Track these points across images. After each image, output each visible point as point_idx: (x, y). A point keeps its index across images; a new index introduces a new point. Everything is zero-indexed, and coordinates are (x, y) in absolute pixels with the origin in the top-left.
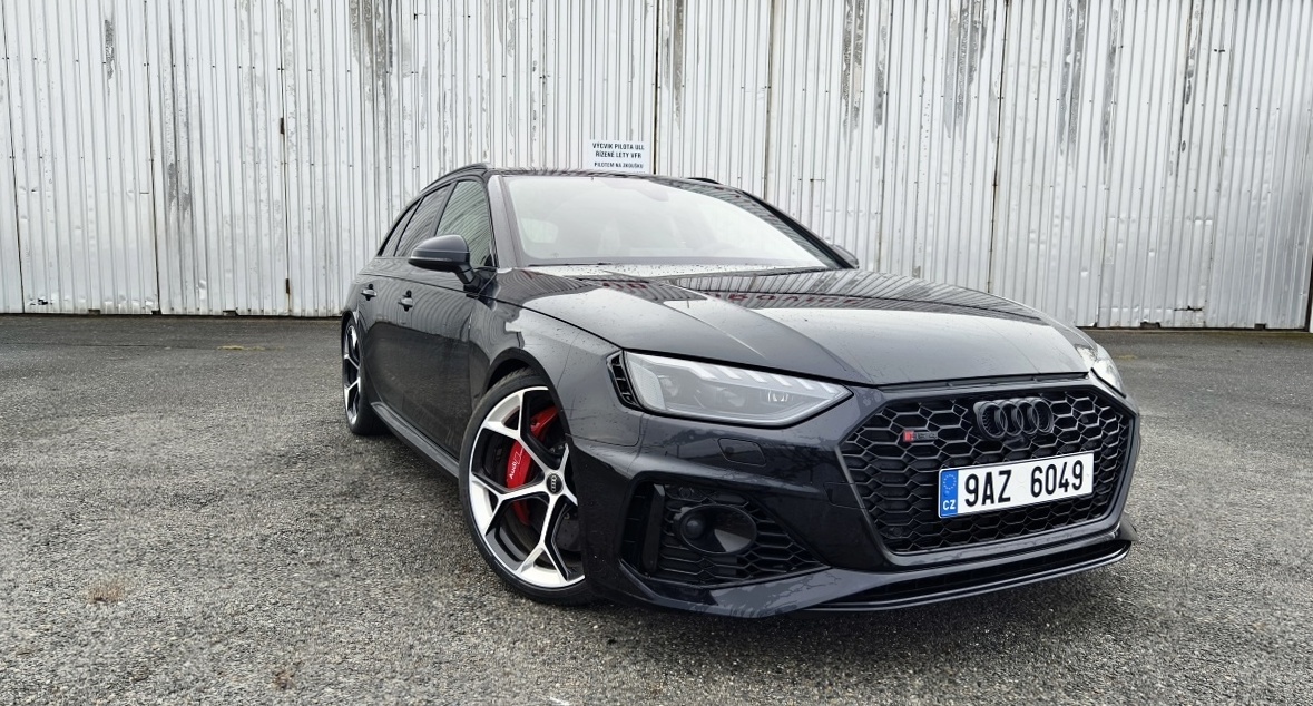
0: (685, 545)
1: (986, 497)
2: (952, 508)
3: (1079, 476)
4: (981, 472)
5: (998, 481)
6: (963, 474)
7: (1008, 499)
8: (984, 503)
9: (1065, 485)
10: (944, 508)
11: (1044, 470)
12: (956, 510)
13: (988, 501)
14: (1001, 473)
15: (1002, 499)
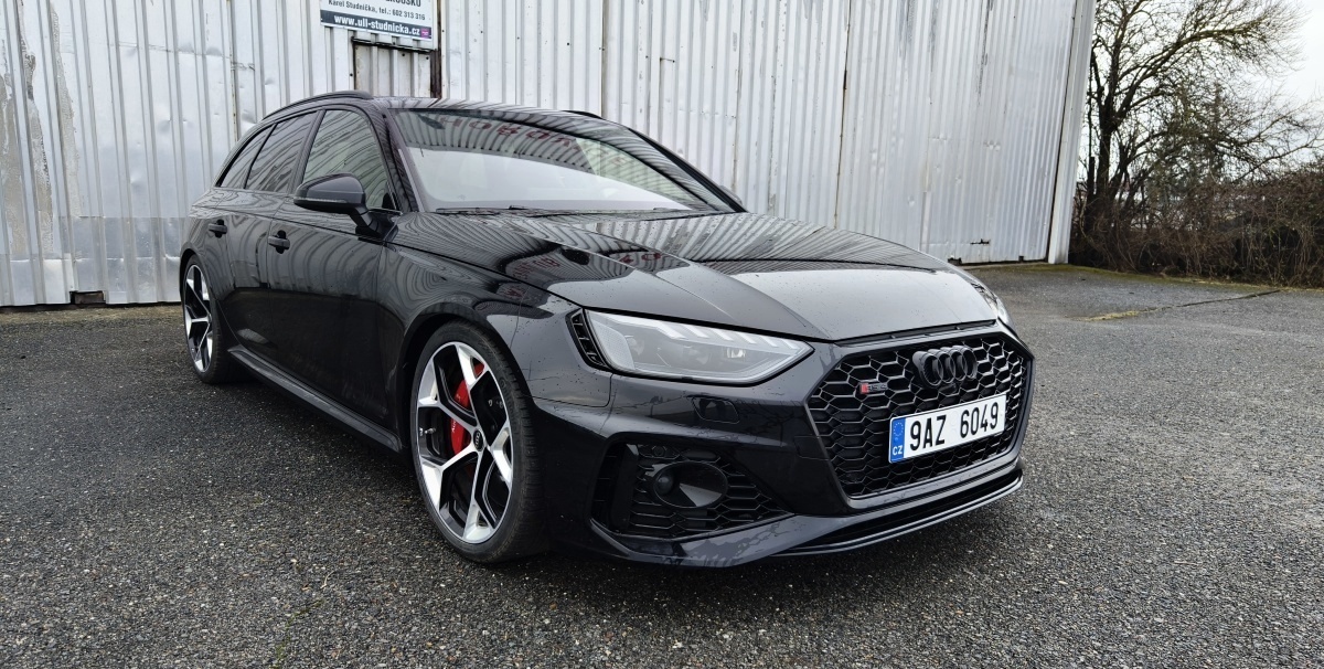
0: (659, 501)
1: (926, 441)
2: (900, 453)
3: (995, 417)
4: (922, 418)
5: (936, 425)
6: (910, 421)
7: (943, 442)
8: (925, 447)
9: (984, 425)
10: (893, 454)
11: (970, 413)
12: (902, 455)
13: (928, 445)
14: (939, 418)
15: (938, 442)
